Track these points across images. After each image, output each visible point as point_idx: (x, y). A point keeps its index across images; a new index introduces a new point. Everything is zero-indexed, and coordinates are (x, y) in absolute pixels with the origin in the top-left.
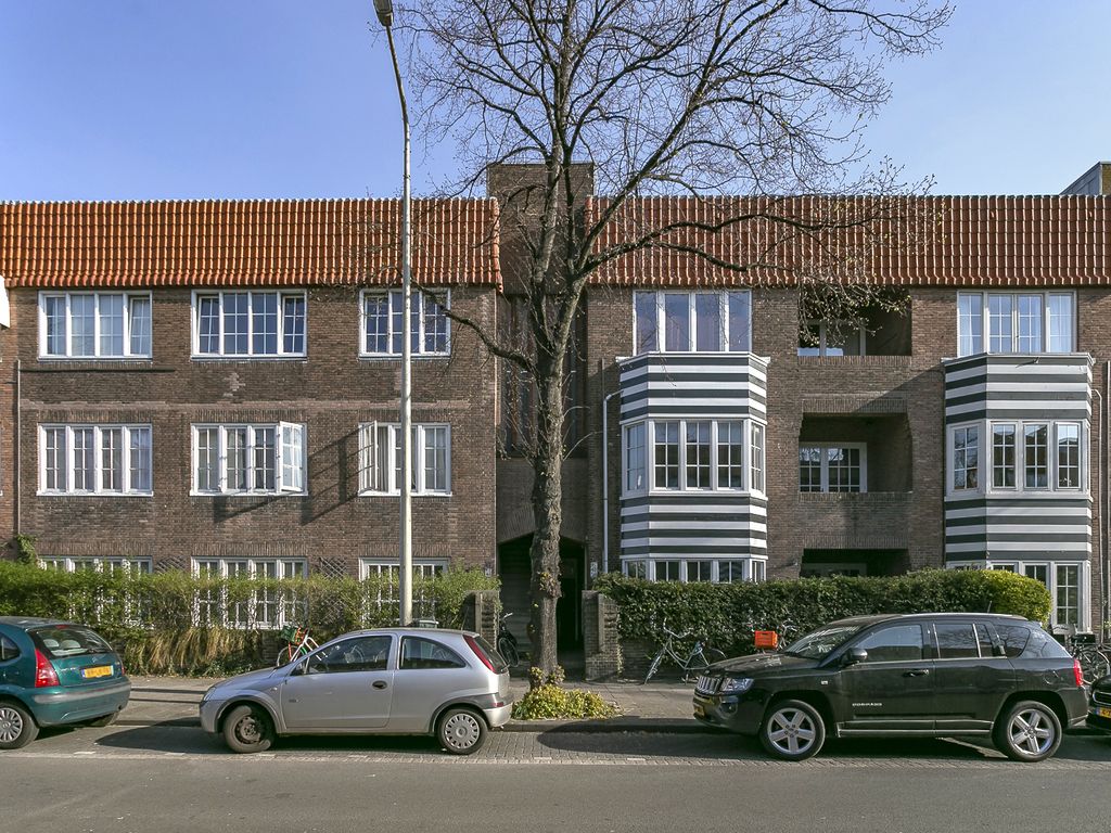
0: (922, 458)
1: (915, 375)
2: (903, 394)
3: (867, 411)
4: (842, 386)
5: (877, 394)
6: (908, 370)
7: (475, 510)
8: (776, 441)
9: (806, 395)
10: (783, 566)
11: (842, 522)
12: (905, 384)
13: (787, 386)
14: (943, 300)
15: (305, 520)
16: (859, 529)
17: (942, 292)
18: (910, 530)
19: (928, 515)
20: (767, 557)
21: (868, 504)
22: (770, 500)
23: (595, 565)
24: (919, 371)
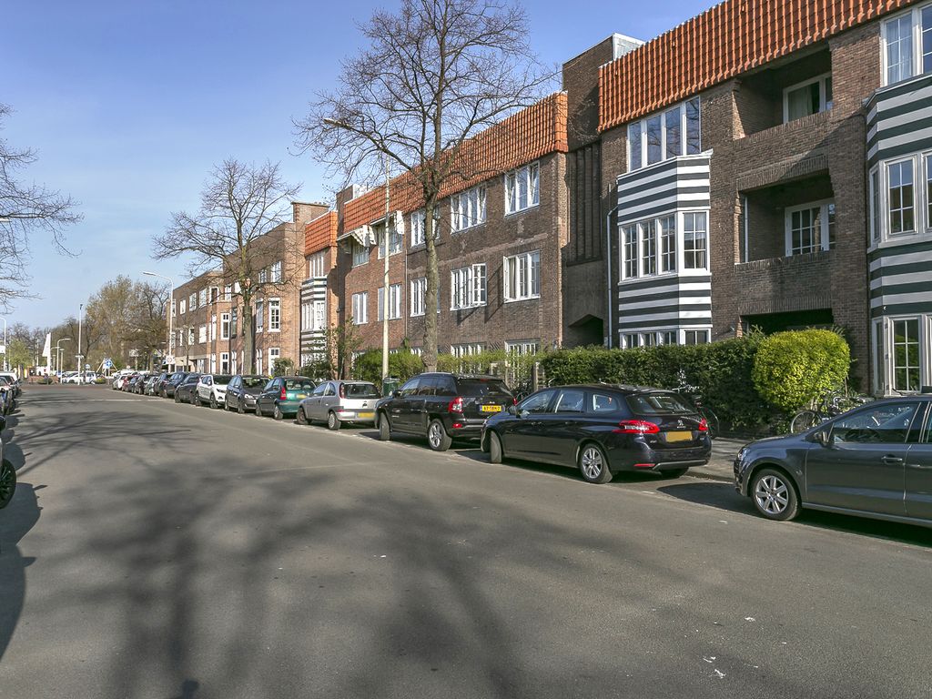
0: (844, 211)
1: (835, 127)
2: (823, 150)
3: (791, 175)
4: (770, 158)
5: (800, 156)
6: (828, 124)
7: (550, 306)
8: (717, 222)
9: (740, 174)
10: (724, 333)
11: (770, 287)
12: (826, 139)
13: (726, 170)
14: (863, 38)
15: (486, 320)
16: (786, 293)
17: (862, 31)
18: (833, 288)
19: (852, 270)
20: (712, 326)
21: (793, 267)
22: (714, 274)
23: (607, 338)
24: (840, 121)
